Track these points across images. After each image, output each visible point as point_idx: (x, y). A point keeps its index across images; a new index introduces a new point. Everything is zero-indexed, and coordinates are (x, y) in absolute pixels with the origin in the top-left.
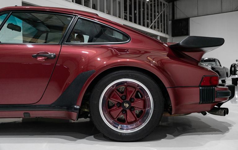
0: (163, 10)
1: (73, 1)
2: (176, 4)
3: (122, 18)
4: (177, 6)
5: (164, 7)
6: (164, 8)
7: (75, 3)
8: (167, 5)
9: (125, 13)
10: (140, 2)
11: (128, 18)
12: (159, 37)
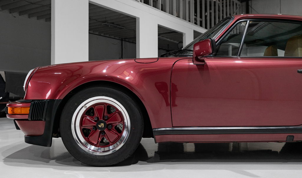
0: (236, 11)
1: (141, 1)
2: (251, 5)
3: (193, 23)
4: (252, 7)
5: (237, 8)
6: (236, 10)
7: (143, 3)
8: (239, 5)
9: (195, 15)
10: (210, 2)
11: (198, 23)
12: (231, 47)
